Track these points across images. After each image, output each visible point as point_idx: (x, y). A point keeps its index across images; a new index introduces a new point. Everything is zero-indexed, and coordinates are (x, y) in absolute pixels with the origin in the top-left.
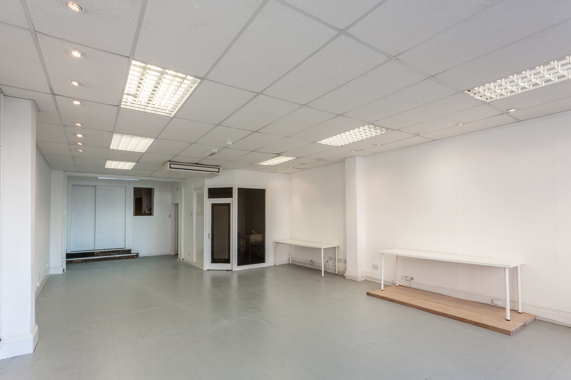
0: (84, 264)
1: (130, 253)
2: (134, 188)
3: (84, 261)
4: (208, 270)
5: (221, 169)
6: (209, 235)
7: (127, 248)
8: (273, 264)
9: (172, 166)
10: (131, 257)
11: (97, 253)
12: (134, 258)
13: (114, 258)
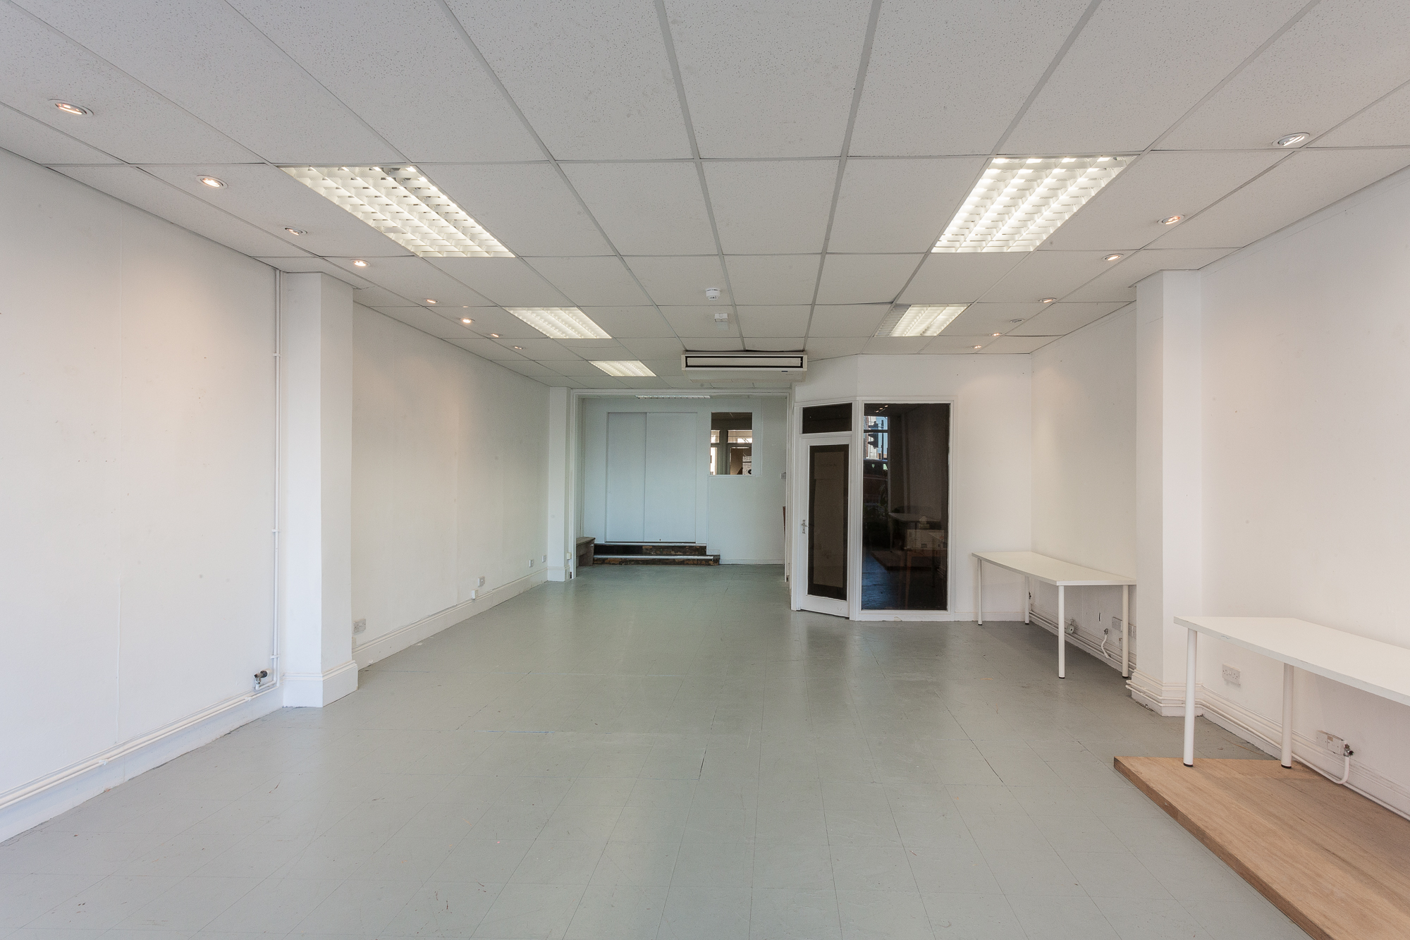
0: (623, 566)
1: (704, 554)
2: (713, 414)
3: (623, 562)
4: (802, 610)
5: (805, 357)
6: (804, 525)
7: (699, 543)
8: (970, 618)
9: (691, 361)
10: (704, 562)
11: (647, 549)
12: (710, 565)
13: (673, 562)
